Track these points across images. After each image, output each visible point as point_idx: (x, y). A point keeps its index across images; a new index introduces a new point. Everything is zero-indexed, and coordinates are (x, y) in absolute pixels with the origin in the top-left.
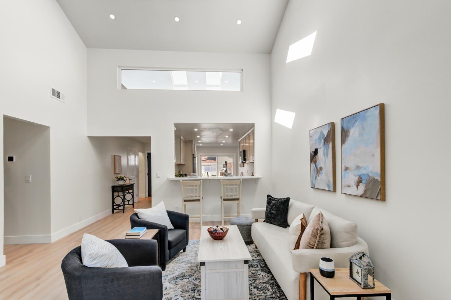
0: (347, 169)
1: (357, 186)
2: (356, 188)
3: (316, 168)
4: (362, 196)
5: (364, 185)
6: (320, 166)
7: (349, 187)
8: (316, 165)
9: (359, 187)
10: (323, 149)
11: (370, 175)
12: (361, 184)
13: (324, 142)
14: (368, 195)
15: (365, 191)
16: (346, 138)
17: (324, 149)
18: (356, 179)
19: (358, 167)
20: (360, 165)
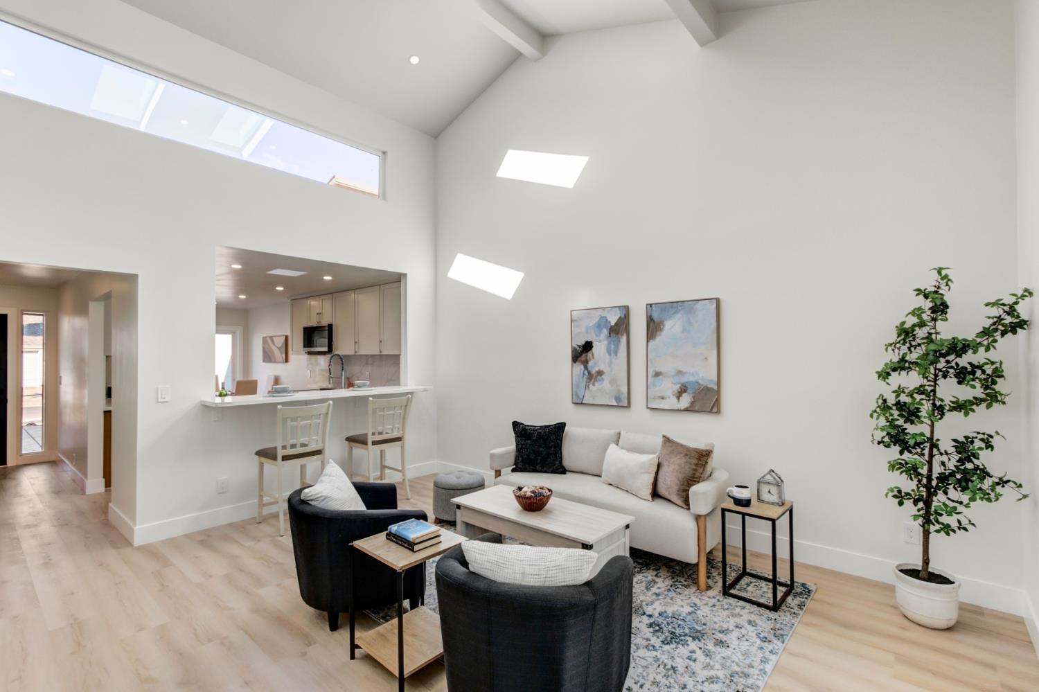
0: (657, 374)
1: (678, 398)
2: (676, 400)
3: (586, 372)
4: (686, 410)
5: (691, 395)
6: (597, 369)
7: (663, 398)
8: (586, 368)
9: (681, 398)
10: (606, 343)
11: (701, 382)
13: (610, 334)
14: (697, 408)
15: (692, 403)
16: (658, 333)
17: (609, 344)
18: (677, 387)
19: (679, 373)
20: (684, 370)
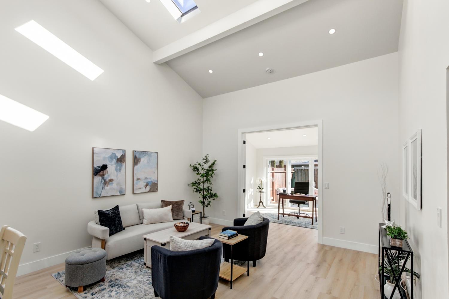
0: (138, 179)
1: (146, 188)
2: (145, 189)
3: (103, 181)
4: (148, 192)
5: (150, 186)
6: (110, 179)
7: (140, 189)
8: (103, 178)
9: (147, 188)
10: (115, 166)
11: (153, 181)
12: (148, 186)
13: (117, 162)
14: (152, 190)
15: (150, 189)
16: (138, 163)
17: (117, 166)
18: (145, 184)
19: (146, 178)
20: (148, 177)
